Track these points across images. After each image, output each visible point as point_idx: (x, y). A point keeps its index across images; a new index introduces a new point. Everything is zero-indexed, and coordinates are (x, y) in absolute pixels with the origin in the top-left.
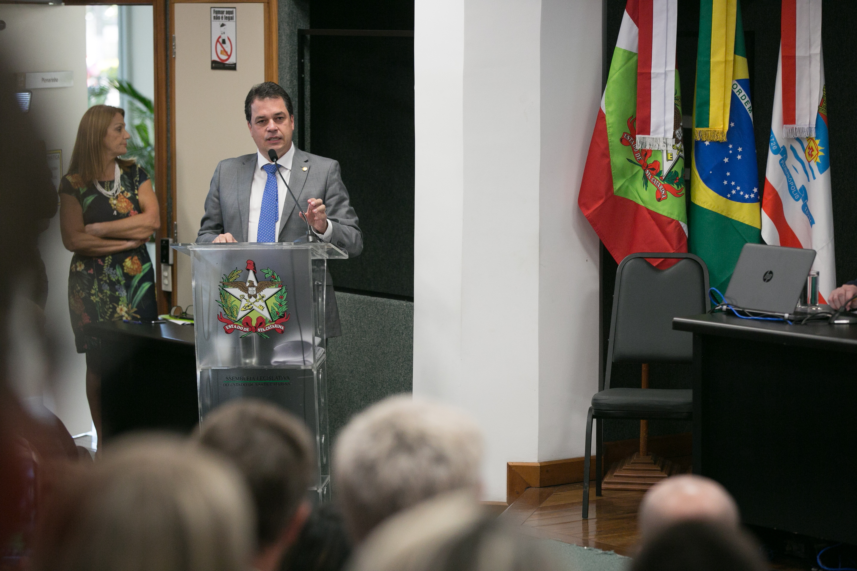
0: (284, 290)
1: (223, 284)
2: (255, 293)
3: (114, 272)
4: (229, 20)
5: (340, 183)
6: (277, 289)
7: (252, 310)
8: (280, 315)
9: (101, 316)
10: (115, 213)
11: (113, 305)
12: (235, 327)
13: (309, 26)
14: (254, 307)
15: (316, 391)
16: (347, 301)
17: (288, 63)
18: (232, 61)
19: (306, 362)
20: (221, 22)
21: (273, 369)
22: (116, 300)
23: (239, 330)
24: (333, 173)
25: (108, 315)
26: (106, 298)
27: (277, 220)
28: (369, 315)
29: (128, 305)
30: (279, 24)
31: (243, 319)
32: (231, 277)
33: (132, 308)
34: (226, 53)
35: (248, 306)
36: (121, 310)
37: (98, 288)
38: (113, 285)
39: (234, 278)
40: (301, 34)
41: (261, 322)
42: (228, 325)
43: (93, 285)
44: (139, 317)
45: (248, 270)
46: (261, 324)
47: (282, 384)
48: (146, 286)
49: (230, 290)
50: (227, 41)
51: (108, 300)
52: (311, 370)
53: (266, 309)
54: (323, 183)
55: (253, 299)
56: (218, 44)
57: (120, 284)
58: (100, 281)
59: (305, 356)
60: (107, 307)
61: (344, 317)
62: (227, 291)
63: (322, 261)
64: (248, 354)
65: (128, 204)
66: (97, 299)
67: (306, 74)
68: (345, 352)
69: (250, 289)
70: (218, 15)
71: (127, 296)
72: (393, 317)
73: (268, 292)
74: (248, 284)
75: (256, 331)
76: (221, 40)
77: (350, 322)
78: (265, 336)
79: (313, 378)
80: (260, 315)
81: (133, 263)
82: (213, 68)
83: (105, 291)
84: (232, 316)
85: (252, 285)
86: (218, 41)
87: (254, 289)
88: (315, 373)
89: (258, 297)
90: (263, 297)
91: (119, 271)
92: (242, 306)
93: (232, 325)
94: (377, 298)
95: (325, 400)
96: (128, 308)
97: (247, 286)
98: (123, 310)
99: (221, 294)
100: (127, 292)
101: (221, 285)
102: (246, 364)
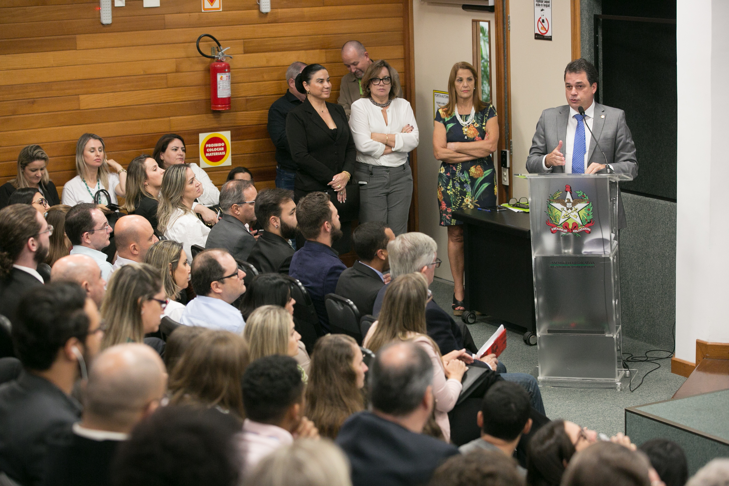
0: (590, 205)
1: (550, 201)
2: (571, 206)
3: (463, 176)
4: (547, 7)
5: (626, 126)
6: (586, 204)
7: (569, 218)
8: (588, 221)
9: (453, 204)
10: (466, 137)
11: (462, 197)
12: (558, 229)
13: (601, 12)
14: (571, 216)
15: (612, 271)
16: (629, 199)
17: (588, 38)
18: (549, 34)
19: (605, 252)
20: (541, 8)
21: (583, 257)
22: (464, 194)
23: (561, 231)
24: (621, 120)
25: (458, 203)
26: (457, 192)
27: (585, 152)
28: (645, 210)
29: (472, 197)
30: (581, 11)
31: (563, 224)
32: (555, 196)
33: (475, 200)
34: (545, 29)
35: (567, 215)
36: (467, 200)
37: (452, 185)
38: (462, 184)
39: (557, 197)
40: (596, 18)
41: (575, 226)
42: (553, 227)
43: (449, 183)
44: (479, 206)
45: (567, 191)
46: (575, 227)
47: (589, 267)
48: (486, 185)
49: (554, 204)
50: (545, 21)
51: (459, 193)
52: (609, 257)
53: (578, 217)
54: (615, 127)
55: (570, 211)
56: (539, 22)
57: (467, 184)
58: (453, 180)
59: (605, 248)
60: (458, 198)
61: (627, 210)
62: (552, 206)
63: (616, 183)
64: (566, 247)
65: (475, 132)
66: (452, 193)
67: (599, 45)
68: (628, 233)
69: (568, 204)
70: (539, 3)
71: (472, 191)
72: (661, 212)
73: (580, 206)
74: (566, 201)
75: (572, 232)
76: (541, 20)
77: (631, 214)
78: (578, 235)
79: (610, 263)
80: (575, 221)
81: (476, 170)
82: (536, 38)
83: (457, 188)
84: (555, 222)
85: (569, 202)
86: (539, 20)
87: (571, 204)
88: (611, 258)
89: (573, 209)
90: (576, 209)
91: (466, 175)
92: (563, 215)
93: (556, 228)
94: (650, 198)
95: (617, 277)
96: (472, 200)
97: (566, 202)
98: (468, 200)
99: (548, 207)
100: (472, 189)
101: (549, 201)
102: (565, 253)
